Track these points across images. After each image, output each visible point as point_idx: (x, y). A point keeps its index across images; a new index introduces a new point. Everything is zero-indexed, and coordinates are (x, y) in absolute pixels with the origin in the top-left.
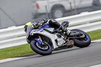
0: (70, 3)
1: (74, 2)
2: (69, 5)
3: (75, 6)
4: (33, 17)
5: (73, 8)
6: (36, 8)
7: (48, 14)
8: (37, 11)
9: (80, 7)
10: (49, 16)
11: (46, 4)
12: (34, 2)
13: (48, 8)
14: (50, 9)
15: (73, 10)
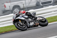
0: (23, 4)
1: (26, 4)
2: (23, 6)
3: (26, 6)
4: (2, 12)
5: (25, 7)
6: (4, 7)
7: (11, 11)
8: (4, 9)
9: (29, 6)
10: (11, 12)
11: (10, 5)
12: (3, 4)
13: (11, 7)
14: (12, 8)
15: (25, 8)
